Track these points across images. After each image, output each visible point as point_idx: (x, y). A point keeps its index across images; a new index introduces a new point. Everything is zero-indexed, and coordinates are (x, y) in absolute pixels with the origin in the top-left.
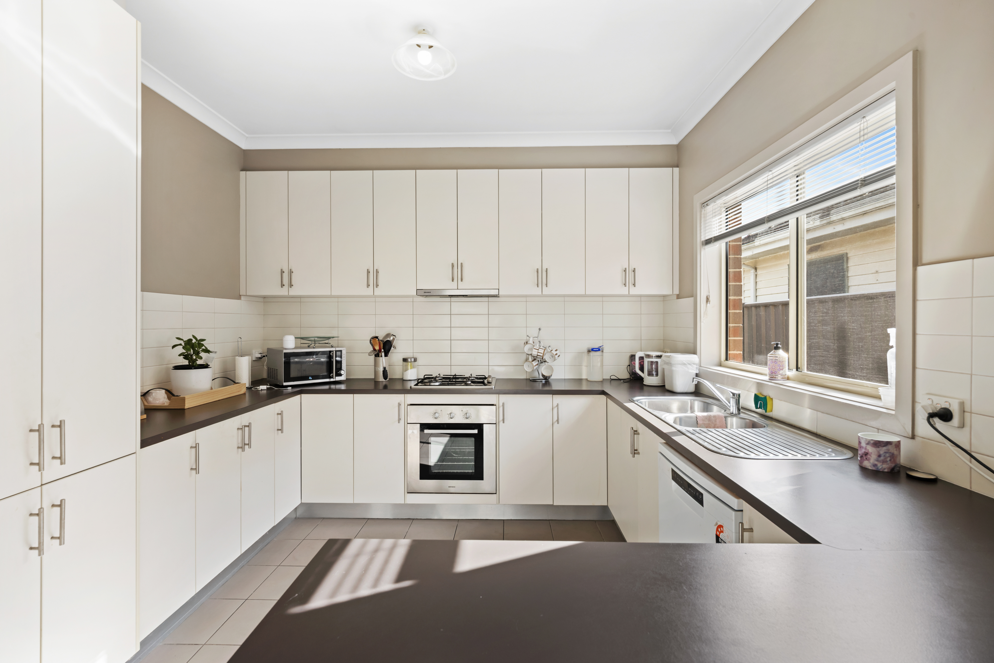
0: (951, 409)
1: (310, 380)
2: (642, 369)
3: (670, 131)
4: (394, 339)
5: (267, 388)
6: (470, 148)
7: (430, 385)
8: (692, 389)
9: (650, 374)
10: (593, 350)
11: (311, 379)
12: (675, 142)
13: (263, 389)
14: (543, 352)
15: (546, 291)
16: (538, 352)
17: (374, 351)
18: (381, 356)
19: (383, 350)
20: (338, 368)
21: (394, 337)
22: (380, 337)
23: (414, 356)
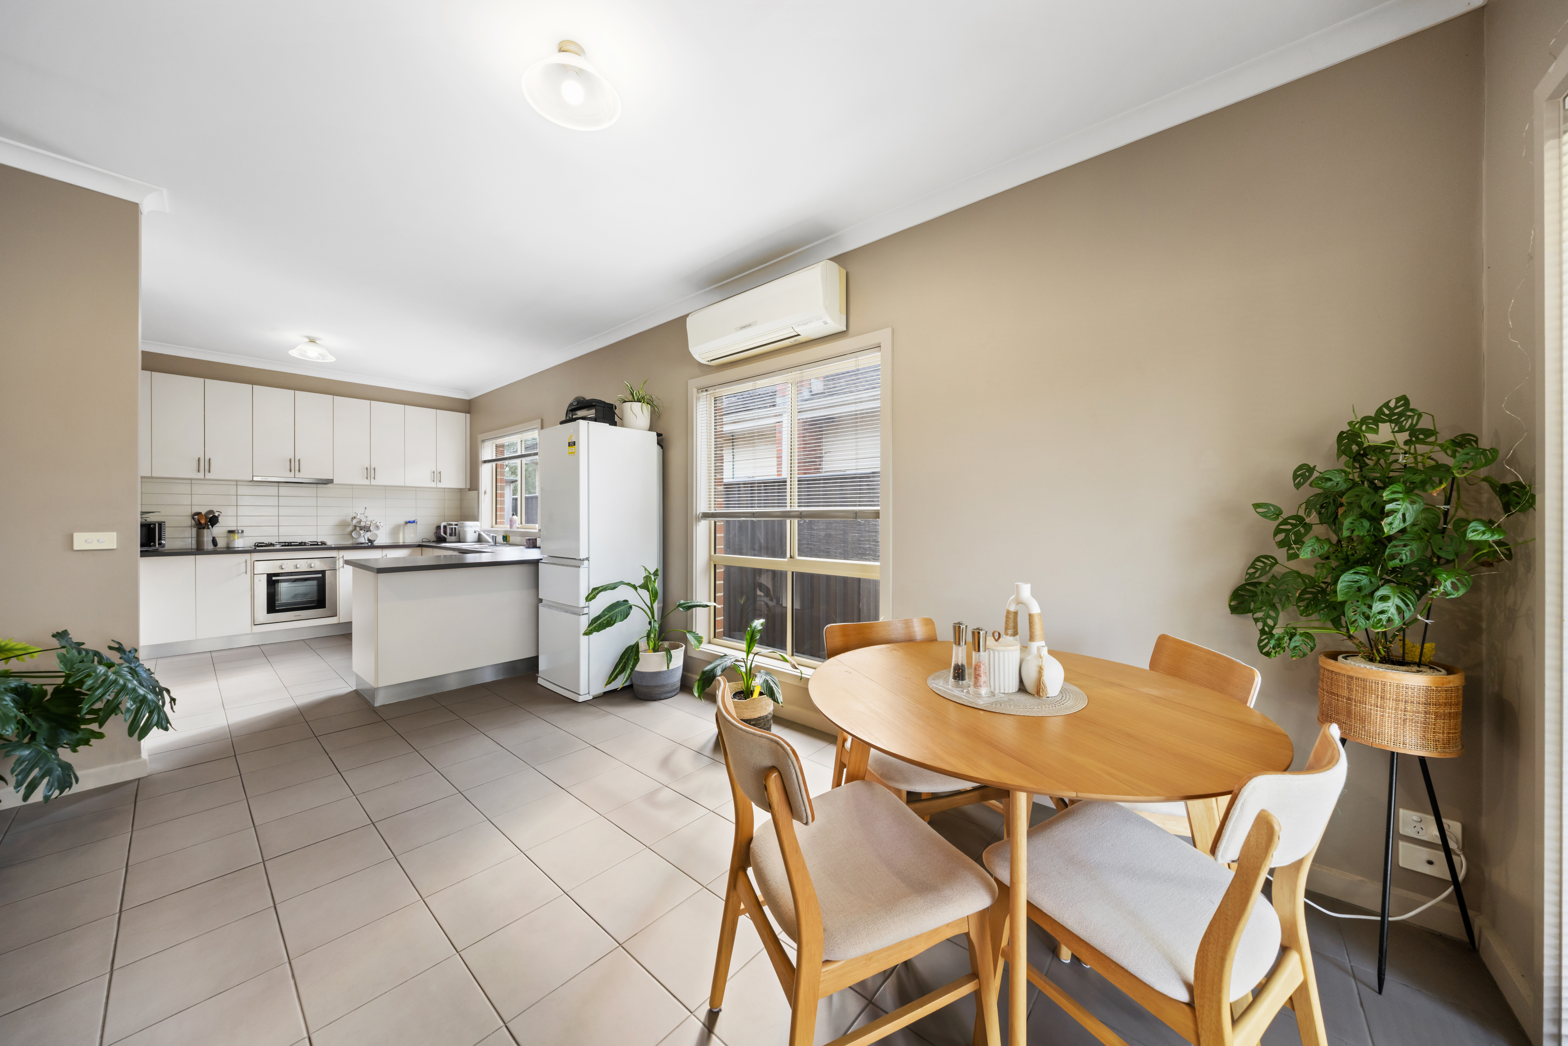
2: (445, 533)
3: (464, 391)
4: (219, 515)
7: (274, 547)
8: (476, 540)
9: (451, 535)
10: (409, 522)
12: (465, 398)
14: (370, 524)
15: (373, 482)
16: (367, 525)
17: (197, 524)
18: (209, 528)
19: (209, 524)
20: (160, 539)
21: (220, 513)
22: (203, 513)
23: (240, 529)
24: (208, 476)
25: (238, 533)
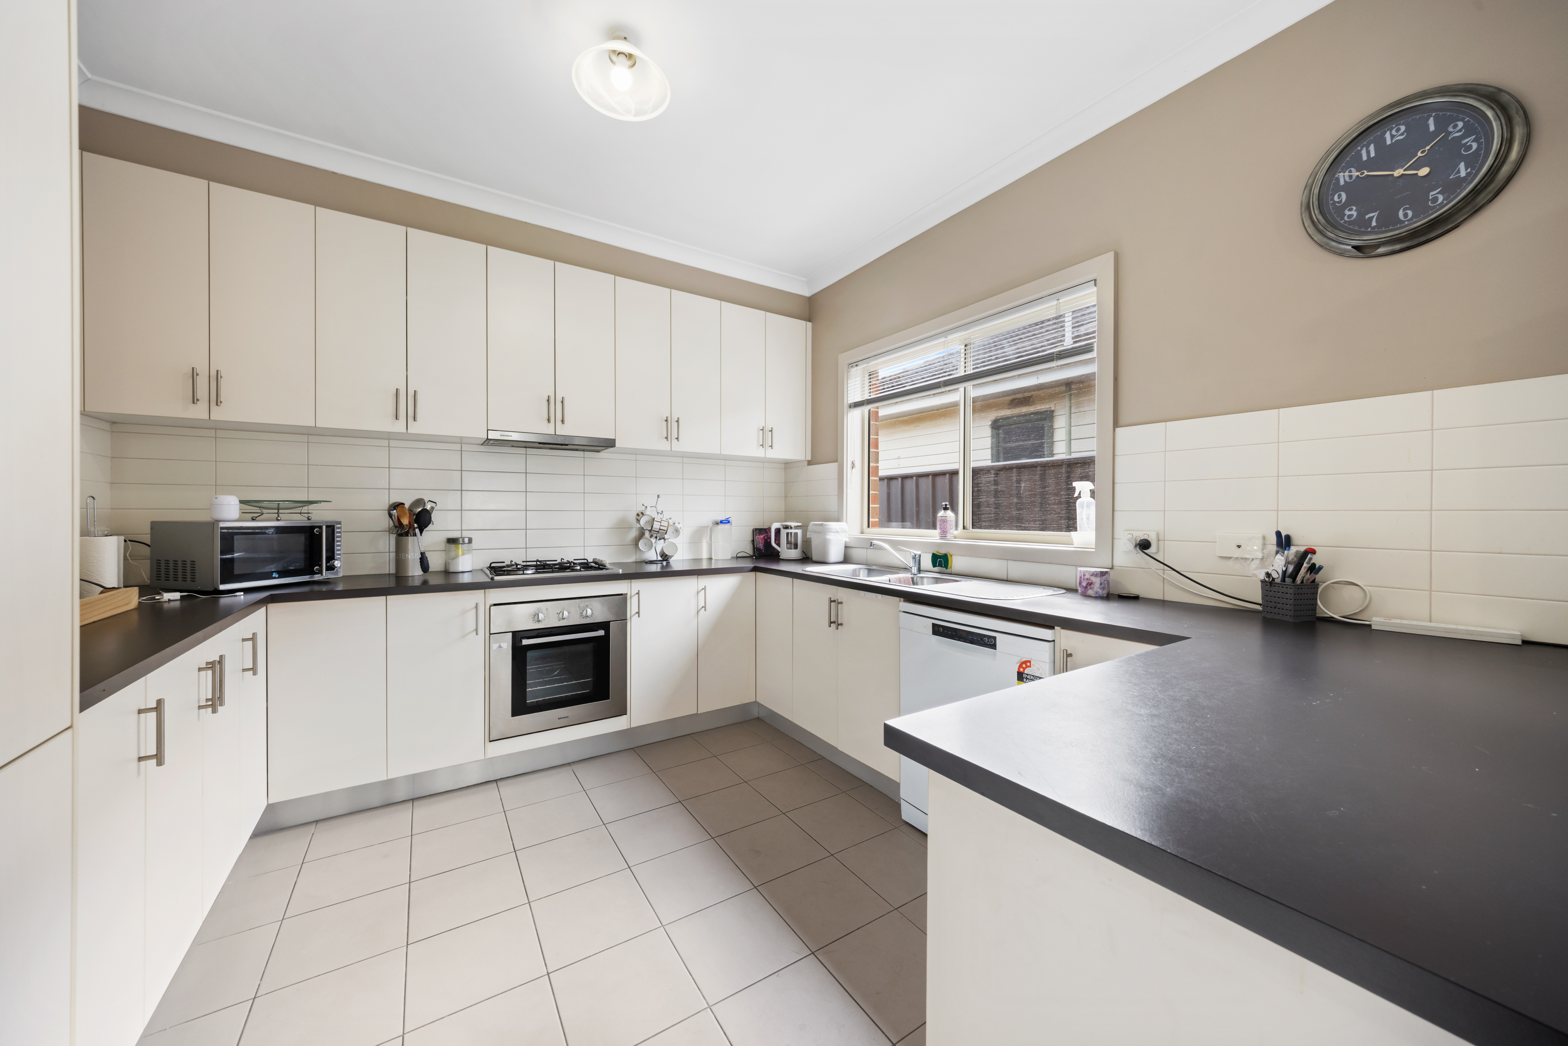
0: (1149, 539)
1: (275, 578)
2: (778, 542)
3: (805, 280)
4: (432, 508)
5: (181, 596)
6: (572, 235)
7: (523, 574)
8: (841, 559)
9: (788, 547)
10: (720, 522)
11: (277, 576)
12: (807, 293)
13: (172, 598)
14: (667, 525)
15: (676, 446)
16: (661, 525)
17: (396, 527)
18: (415, 535)
19: (416, 525)
20: (331, 557)
21: (434, 505)
22: (407, 506)
23: (466, 534)
24: (414, 428)
25: (464, 543)
